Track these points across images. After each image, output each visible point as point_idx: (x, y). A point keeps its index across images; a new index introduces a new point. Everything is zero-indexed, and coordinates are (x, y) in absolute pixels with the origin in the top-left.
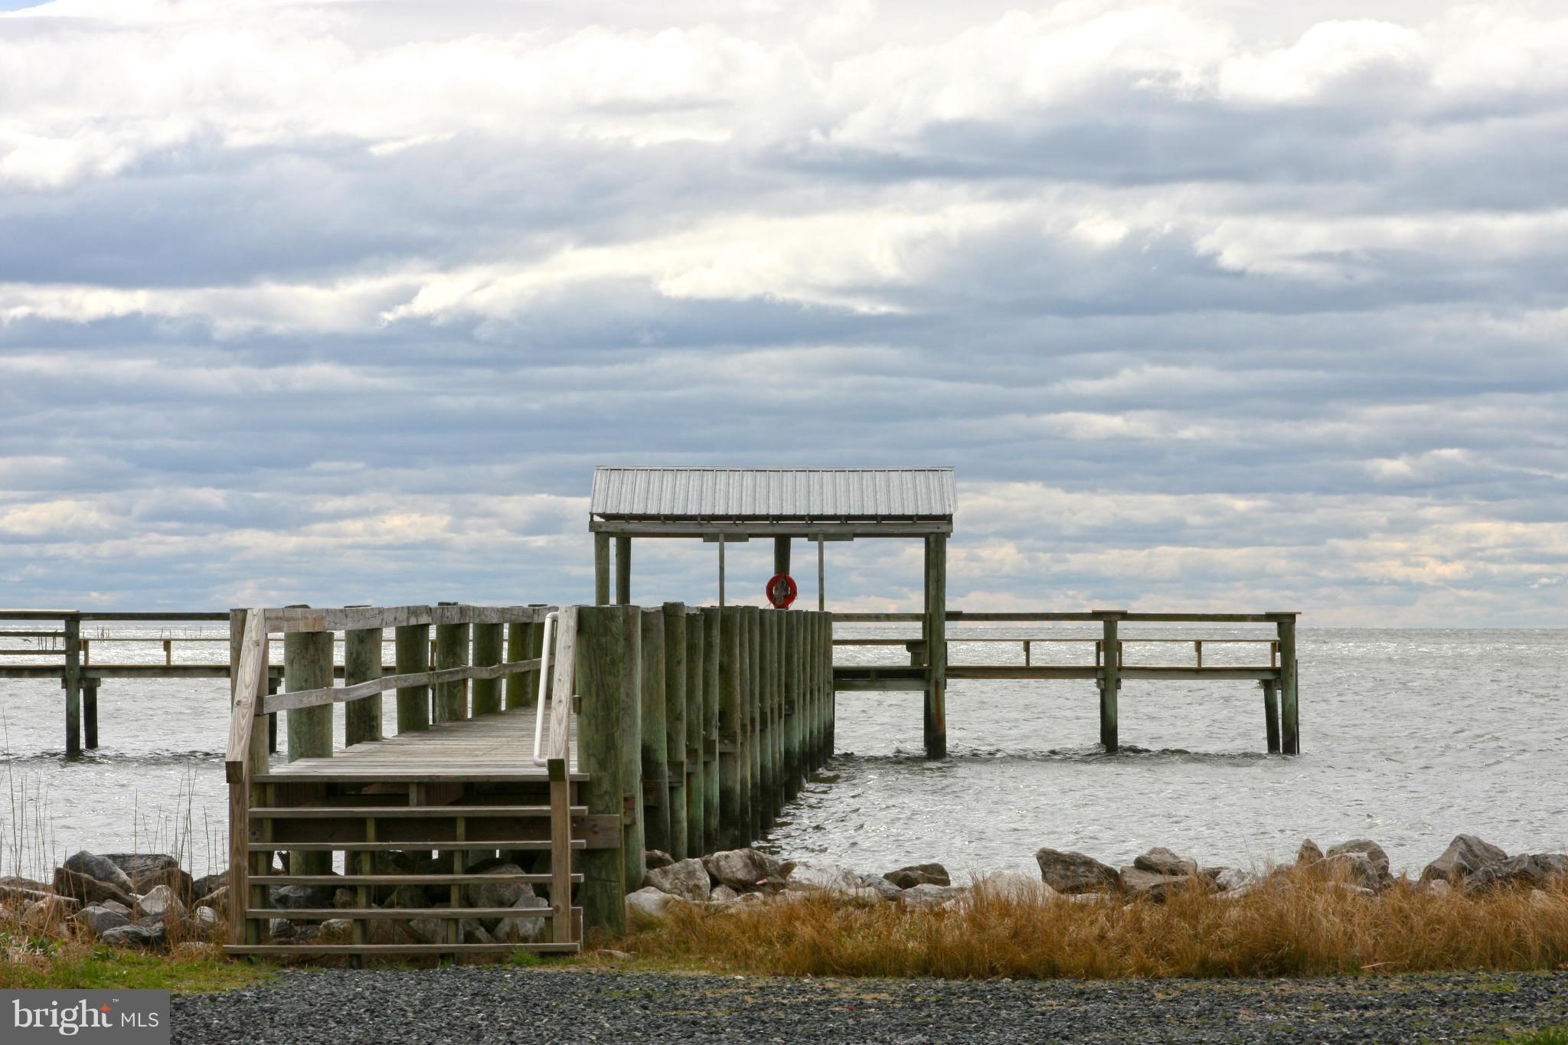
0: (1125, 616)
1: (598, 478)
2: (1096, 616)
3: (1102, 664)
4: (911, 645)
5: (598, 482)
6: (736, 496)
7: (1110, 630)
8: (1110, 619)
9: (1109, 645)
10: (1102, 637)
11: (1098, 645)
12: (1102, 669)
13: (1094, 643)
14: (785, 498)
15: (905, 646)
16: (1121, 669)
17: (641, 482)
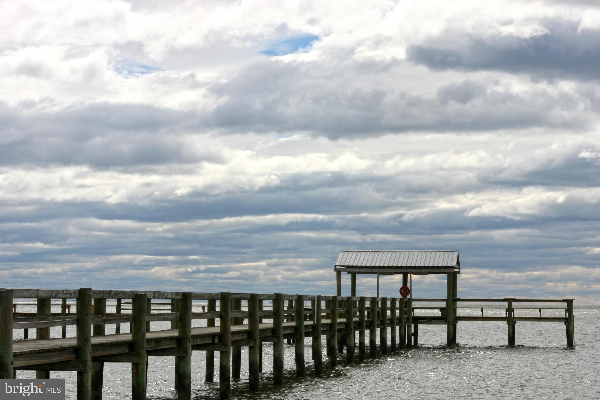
0: (515, 300)
1: (340, 254)
2: (505, 300)
3: (507, 316)
4: (441, 309)
5: (340, 256)
6: (384, 260)
7: (510, 305)
8: (510, 301)
9: (510, 310)
10: (507, 307)
11: (506, 309)
12: (507, 318)
13: (505, 309)
14: (400, 260)
15: (439, 310)
16: (514, 318)
17: (354, 255)
